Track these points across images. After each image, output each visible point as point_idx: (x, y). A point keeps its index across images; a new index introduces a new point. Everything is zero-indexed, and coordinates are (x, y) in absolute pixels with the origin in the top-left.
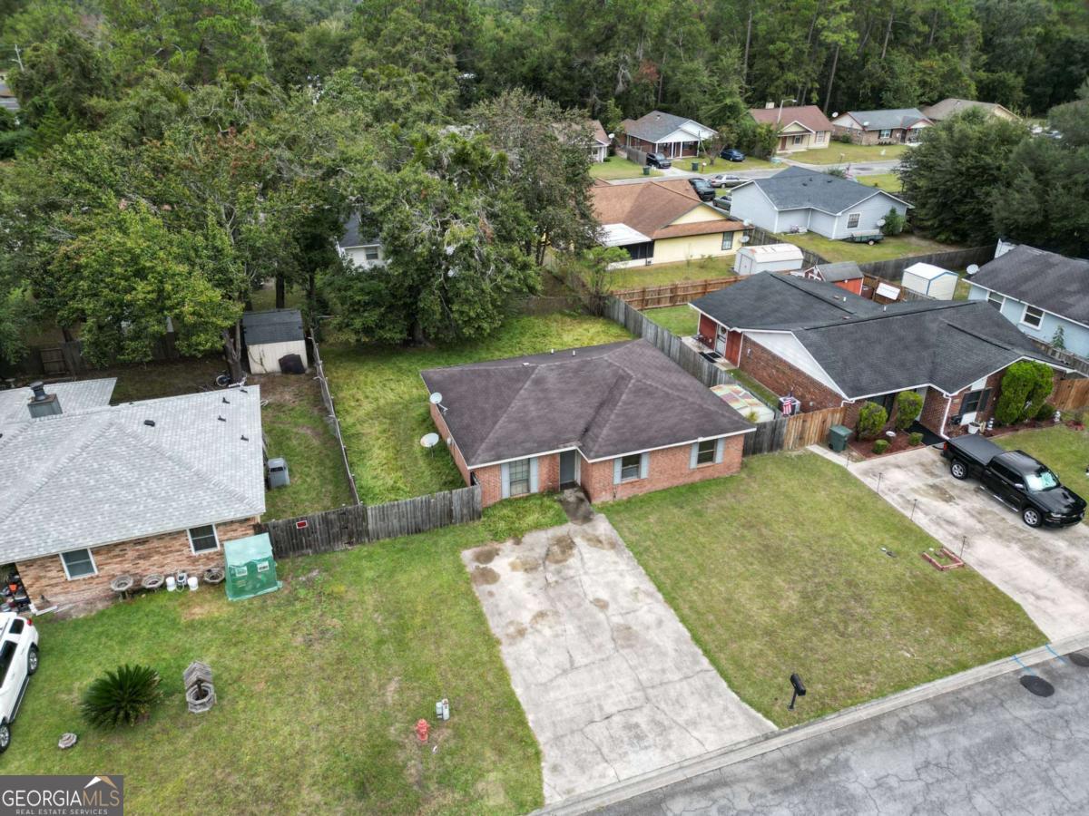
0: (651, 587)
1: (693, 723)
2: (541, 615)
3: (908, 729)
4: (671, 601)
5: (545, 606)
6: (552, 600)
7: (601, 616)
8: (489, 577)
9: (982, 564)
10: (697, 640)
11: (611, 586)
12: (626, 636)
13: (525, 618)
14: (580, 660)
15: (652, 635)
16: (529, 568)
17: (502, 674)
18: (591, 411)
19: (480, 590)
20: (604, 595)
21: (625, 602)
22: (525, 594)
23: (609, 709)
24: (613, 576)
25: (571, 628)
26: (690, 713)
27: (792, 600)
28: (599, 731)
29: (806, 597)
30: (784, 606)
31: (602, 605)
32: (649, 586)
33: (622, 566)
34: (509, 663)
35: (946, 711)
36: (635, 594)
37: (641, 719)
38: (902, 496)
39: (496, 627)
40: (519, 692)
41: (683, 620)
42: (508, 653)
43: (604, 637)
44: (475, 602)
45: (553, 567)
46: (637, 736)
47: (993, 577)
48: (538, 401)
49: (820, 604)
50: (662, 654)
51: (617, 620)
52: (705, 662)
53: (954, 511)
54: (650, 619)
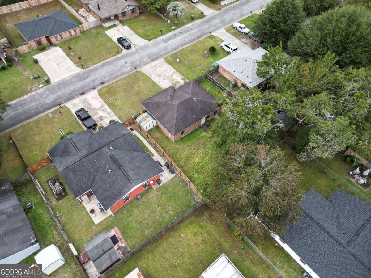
0: (157, 83)
1: (149, 68)
2: (172, 76)
3: (122, 74)
4: (154, 82)
5: (172, 77)
6: (171, 78)
7: (164, 78)
8: (183, 79)
9: (101, 102)
10: (149, 78)
11: (163, 82)
12: (159, 76)
13: (174, 75)
14: (165, 71)
15: (156, 77)
16: (177, 82)
17: (174, 68)
18: (175, 94)
19: (183, 77)
20: (164, 81)
21: (161, 80)
22: (176, 78)
23: (159, 68)
24: (164, 84)
25: (167, 75)
26: (149, 69)
27: (135, 87)
28: (160, 65)
29: (133, 87)
30: (136, 85)
31: (164, 79)
32: (158, 84)
33: (163, 86)
34: (174, 69)
35: (117, 77)
36: (159, 82)
37: (155, 67)
38: (110, 115)
39: (178, 73)
40: (171, 67)
41: (151, 80)
42: (174, 70)
43: (162, 75)
44: (183, 75)
45: (174, 83)
46: (155, 66)
47: (100, 99)
48: (187, 91)
49: (131, 87)
50: (154, 75)
51: (161, 78)
52: (148, 75)
53: (101, 113)
54: (156, 79)
